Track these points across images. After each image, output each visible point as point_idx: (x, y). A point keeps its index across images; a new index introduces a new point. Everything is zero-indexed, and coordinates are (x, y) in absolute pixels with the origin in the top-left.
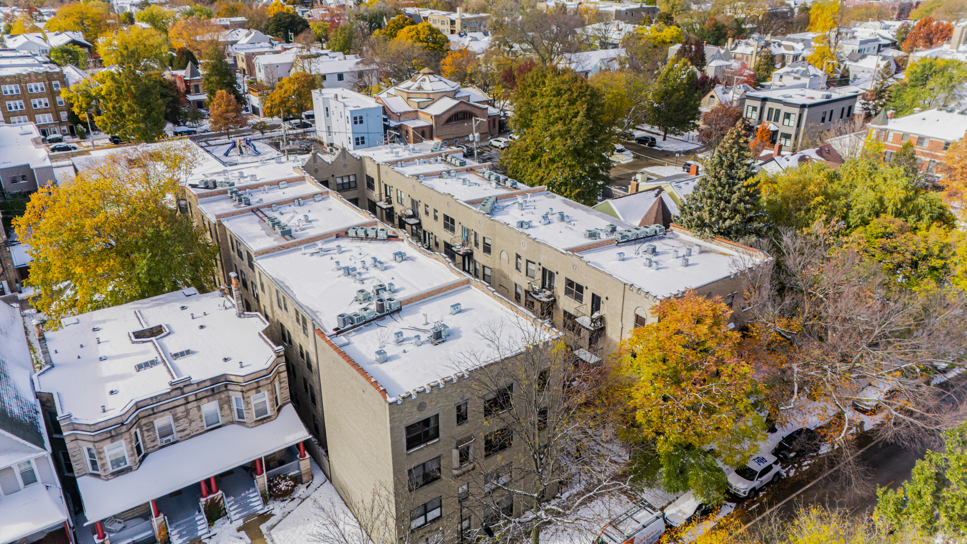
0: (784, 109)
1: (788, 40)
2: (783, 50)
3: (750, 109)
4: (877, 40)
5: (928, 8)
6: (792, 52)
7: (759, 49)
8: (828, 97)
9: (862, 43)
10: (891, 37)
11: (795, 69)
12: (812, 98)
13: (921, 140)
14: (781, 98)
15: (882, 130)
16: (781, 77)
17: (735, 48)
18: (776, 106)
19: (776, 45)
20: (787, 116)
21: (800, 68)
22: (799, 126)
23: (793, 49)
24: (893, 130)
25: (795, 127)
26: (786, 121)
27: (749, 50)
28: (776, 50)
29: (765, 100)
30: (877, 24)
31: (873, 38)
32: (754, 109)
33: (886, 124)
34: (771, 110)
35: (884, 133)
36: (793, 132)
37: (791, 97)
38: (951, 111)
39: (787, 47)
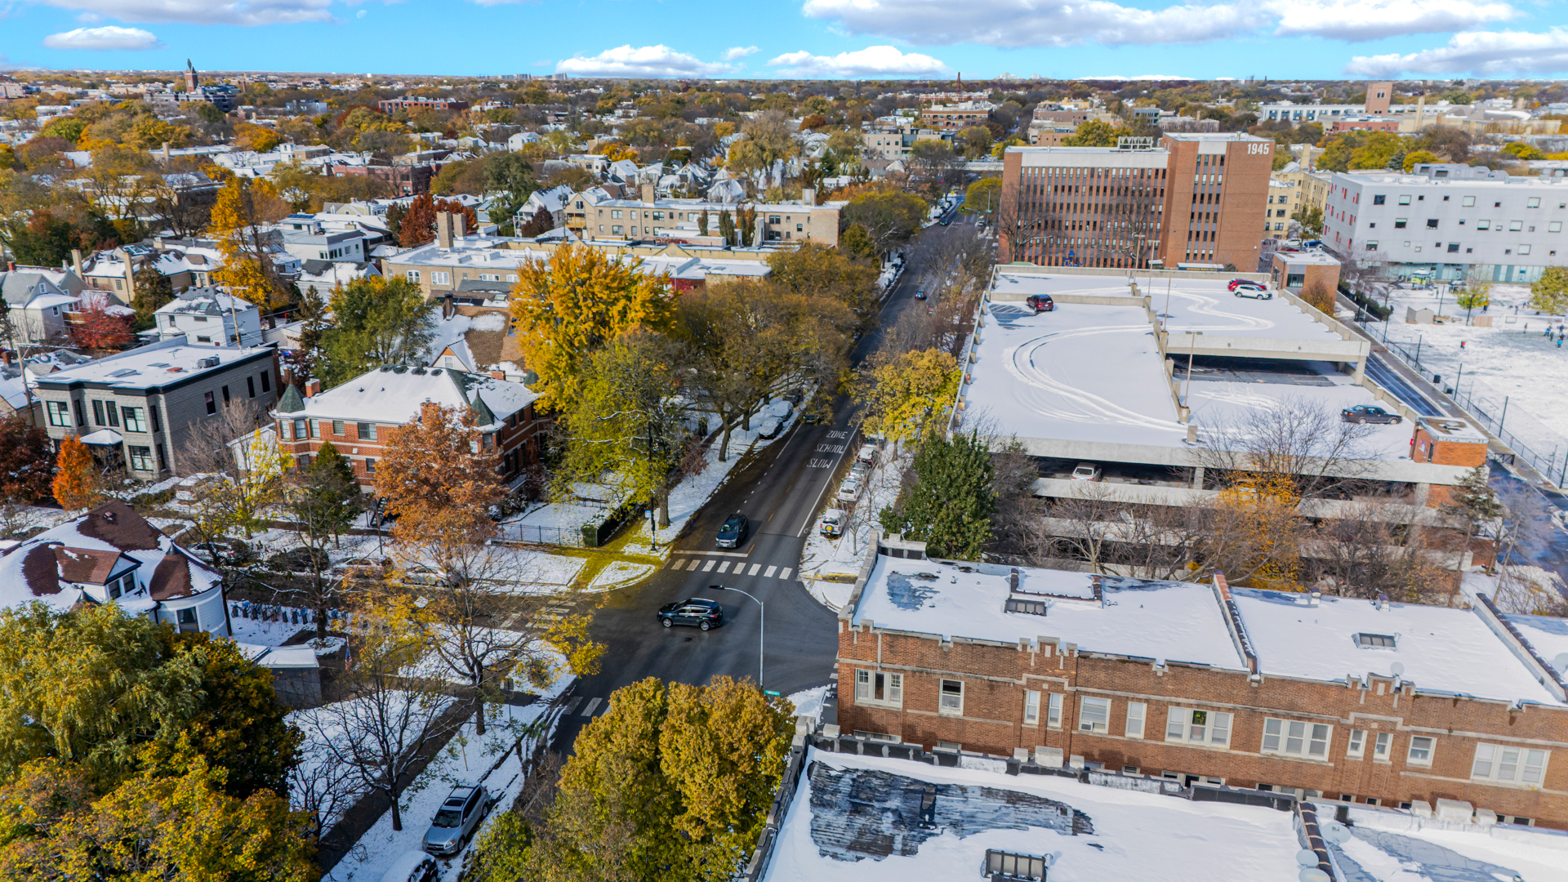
0: (121, 401)
1: (198, 245)
2: (186, 265)
3: (54, 408)
4: (358, 234)
5: (450, 175)
6: (204, 267)
7: (136, 267)
8: (209, 363)
9: (331, 240)
10: (383, 227)
11: (194, 303)
12: (179, 370)
13: (363, 429)
14: (109, 379)
15: (297, 420)
16: (172, 318)
17: (91, 268)
18: (105, 396)
19: (171, 256)
20: (130, 413)
21: (201, 300)
22: (157, 427)
23: (205, 261)
24: (317, 418)
25: (150, 433)
26: (131, 423)
27: (118, 270)
28: (166, 266)
29: (77, 387)
30: (362, 205)
31: (351, 230)
32: (62, 406)
33: (302, 407)
34: (96, 404)
35: (302, 425)
36: (149, 441)
37: (134, 373)
38: (402, 370)
39: (194, 259)
